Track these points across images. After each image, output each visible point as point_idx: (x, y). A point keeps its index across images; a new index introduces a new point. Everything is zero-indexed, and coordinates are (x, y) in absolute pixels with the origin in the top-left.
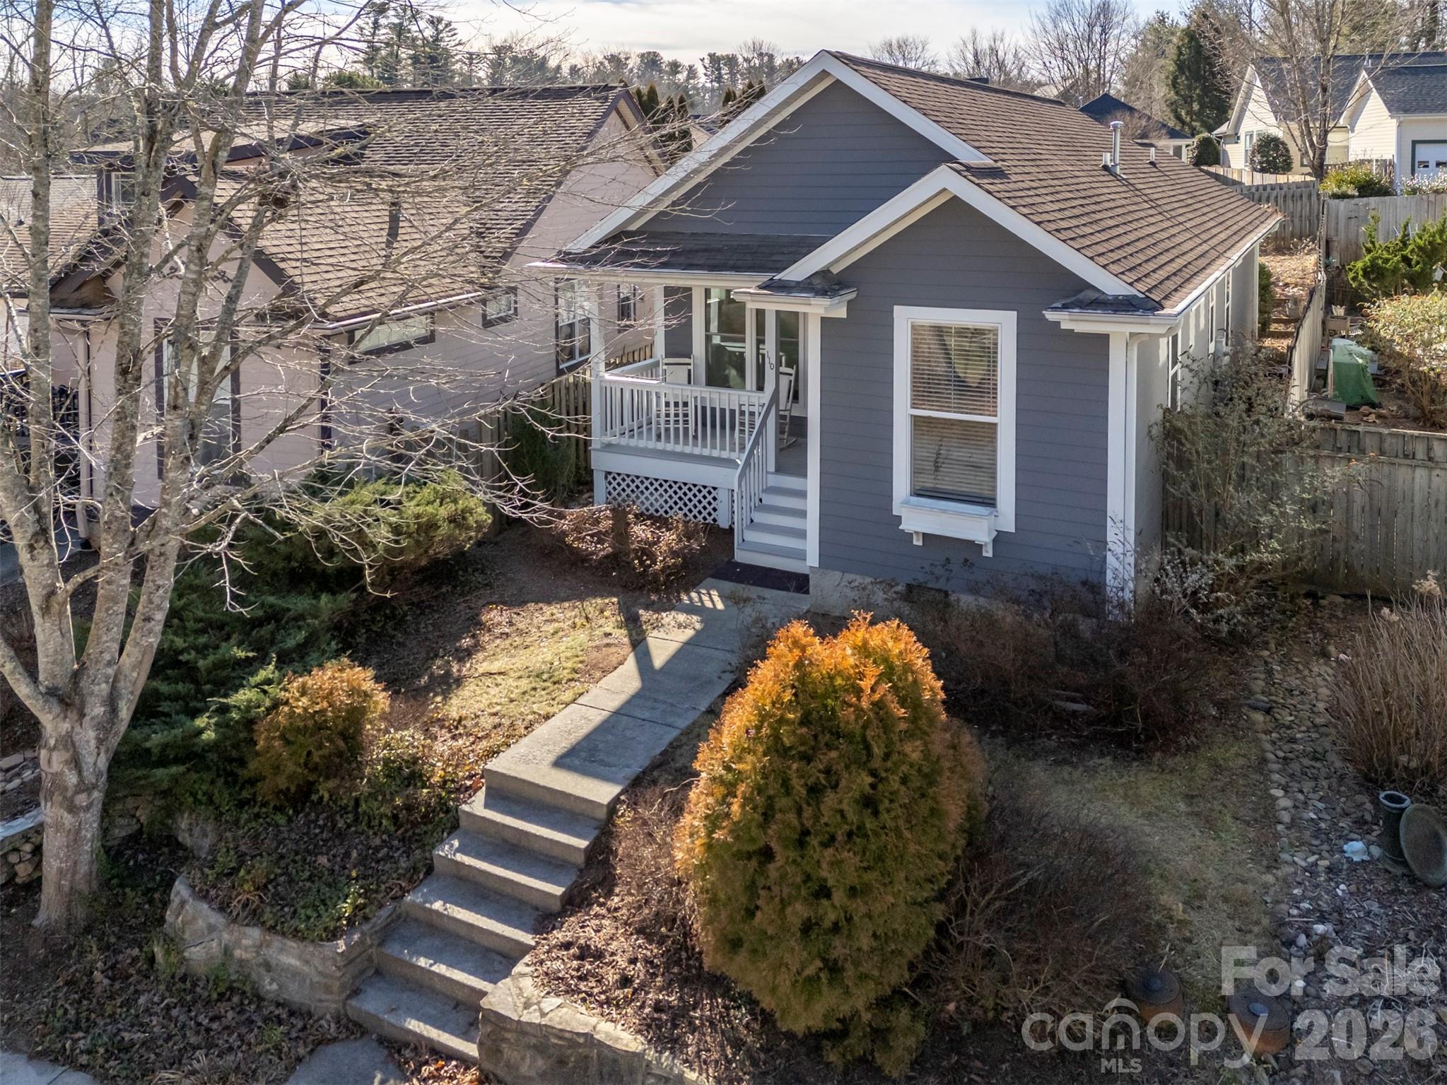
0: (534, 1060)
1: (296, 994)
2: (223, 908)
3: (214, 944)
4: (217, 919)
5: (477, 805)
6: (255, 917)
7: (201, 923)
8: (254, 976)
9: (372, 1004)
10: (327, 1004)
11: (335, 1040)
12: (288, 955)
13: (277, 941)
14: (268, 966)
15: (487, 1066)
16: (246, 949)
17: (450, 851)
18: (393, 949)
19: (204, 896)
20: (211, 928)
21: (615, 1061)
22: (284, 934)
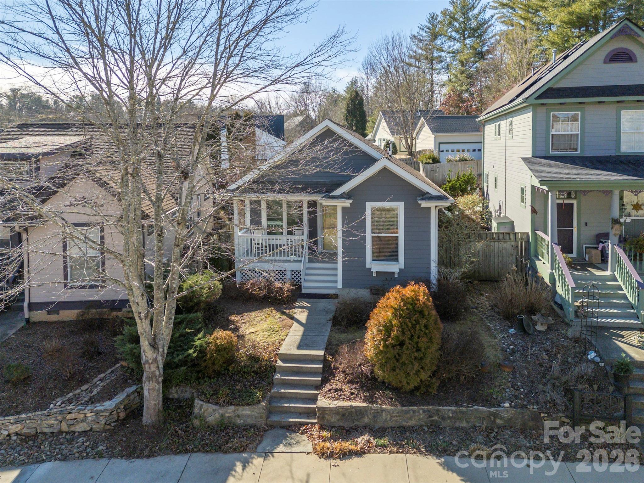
0: (335, 417)
1: (250, 421)
2: (217, 404)
3: (217, 415)
4: (215, 407)
5: (280, 363)
6: (230, 404)
7: (210, 410)
8: (233, 420)
9: (275, 418)
10: (262, 422)
11: (268, 430)
12: (246, 411)
13: (241, 408)
14: (238, 416)
15: (321, 423)
16: (230, 413)
17: (277, 376)
18: (274, 404)
19: (208, 402)
20: (214, 410)
21: (360, 410)
22: (243, 406)
